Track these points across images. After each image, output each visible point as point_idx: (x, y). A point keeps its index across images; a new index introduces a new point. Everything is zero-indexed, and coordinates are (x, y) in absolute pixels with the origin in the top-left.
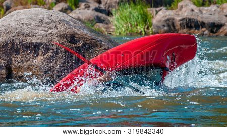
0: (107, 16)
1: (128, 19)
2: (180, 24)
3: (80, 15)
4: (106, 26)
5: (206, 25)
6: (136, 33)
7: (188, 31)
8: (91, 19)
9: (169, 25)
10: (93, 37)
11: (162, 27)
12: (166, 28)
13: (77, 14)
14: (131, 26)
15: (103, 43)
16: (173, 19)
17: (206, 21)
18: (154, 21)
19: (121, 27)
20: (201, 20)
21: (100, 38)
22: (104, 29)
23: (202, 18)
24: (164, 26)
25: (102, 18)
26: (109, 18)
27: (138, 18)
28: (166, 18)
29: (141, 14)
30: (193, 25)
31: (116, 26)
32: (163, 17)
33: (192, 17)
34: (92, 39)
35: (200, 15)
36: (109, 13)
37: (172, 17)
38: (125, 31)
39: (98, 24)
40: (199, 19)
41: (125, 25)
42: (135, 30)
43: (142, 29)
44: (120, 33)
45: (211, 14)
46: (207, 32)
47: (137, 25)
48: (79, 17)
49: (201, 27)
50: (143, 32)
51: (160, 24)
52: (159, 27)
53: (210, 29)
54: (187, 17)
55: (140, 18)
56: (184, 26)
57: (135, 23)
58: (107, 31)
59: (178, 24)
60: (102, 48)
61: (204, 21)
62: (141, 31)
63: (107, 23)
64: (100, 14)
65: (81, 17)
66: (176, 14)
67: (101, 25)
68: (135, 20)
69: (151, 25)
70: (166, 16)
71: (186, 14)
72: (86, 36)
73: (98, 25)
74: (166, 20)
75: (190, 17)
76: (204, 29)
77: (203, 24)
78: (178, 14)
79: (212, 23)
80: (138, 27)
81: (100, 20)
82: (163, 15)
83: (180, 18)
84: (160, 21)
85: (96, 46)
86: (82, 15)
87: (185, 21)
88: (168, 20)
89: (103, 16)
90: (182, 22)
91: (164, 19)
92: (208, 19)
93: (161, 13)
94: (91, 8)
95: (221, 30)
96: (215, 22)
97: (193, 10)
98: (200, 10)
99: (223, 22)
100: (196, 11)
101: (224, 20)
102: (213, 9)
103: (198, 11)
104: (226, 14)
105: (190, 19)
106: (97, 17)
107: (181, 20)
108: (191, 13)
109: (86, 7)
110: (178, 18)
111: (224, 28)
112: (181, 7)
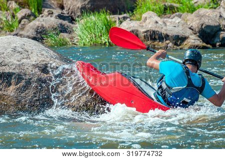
0: (71, 24)
1: (92, 30)
2: (144, 36)
3: (43, 23)
4: (70, 36)
5: (170, 37)
6: (100, 44)
7: (152, 44)
8: (55, 27)
13: (41, 21)
14: (95, 37)
16: (137, 31)
17: (170, 34)
19: (85, 37)
20: (165, 33)
22: (68, 40)
23: (166, 30)
25: (66, 26)
28: (130, 30)
29: (105, 25)
30: (157, 37)
31: (80, 37)
32: (128, 28)
33: (156, 29)
35: (165, 28)
36: (72, 20)
37: (136, 29)
38: (89, 42)
39: (62, 34)
40: (163, 31)
41: (89, 36)
42: (99, 40)
43: (106, 40)
44: (84, 44)
45: (175, 27)
46: (170, 44)
47: (101, 36)
48: (42, 25)
49: (165, 40)
50: (107, 44)
53: (174, 42)
54: (152, 29)
55: (104, 29)
56: (148, 38)
57: (100, 34)
58: (71, 41)
59: (142, 35)
61: (168, 34)
62: (106, 42)
64: (64, 22)
65: (45, 25)
66: (140, 26)
67: (65, 35)
68: (99, 30)
70: (130, 28)
71: (150, 26)
73: (62, 36)
75: (154, 29)
76: (167, 42)
77: (167, 37)
78: (143, 26)
79: (176, 35)
80: (102, 38)
81: (63, 29)
83: (144, 30)
86: (46, 22)
87: (149, 34)
88: (133, 31)
90: (146, 34)
92: (172, 32)
93: (125, 25)
94: (54, 15)
95: (185, 43)
96: (179, 35)
97: (157, 22)
98: (164, 23)
99: (187, 35)
100: (160, 23)
101: (188, 33)
102: (177, 22)
103: (162, 23)
104: (190, 26)
105: (154, 32)
106: (61, 24)
107: (145, 32)
108: (155, 25)
109: (49, 14)
110: (142, 30)
111: (188, 40)
112: (146, 19)
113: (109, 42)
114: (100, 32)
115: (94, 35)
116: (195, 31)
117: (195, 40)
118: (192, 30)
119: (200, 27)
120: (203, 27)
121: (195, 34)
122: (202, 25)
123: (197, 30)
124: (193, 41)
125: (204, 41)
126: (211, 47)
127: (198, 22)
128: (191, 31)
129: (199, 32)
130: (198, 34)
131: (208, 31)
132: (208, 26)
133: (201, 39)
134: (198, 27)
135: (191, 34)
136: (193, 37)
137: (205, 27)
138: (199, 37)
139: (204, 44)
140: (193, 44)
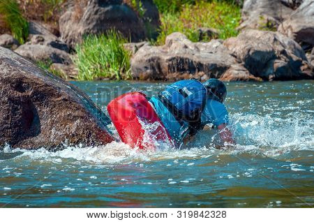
0: (68, 54)
1: (97, 59)
2: (169, 66)
3: (30, 52)
4: (66, 67)
5: (204, 67)
6: (108, 77)
7: (180, 76)
8: (46, 57)
9: (153, 68)
10: (48, 82)
11: (144, 69)
12: (149, 71)
13: (26, 50)
14: (101, 68)
15: (62, 91)
16: (159, 59)
17: (204, 62)
18: (133, 62)
19: (86, 68)
20: (197, 60)
22: (62, 72)
23: (198, 57)
24: (146, 68)
25: (61, 56)
26: (71, 56)
27: (111, 57)
28: (149, 57)
29: (114, 51)
30: (186, 67)
31: (80, 68)
32: (145, 56)
33: (185, 56)
34: (46, 85)
35: (197, 54)
36: (71, 50)
37: (157, 56)
38: (92, 75)
39: (55, 64)
40: (195, 59)
41: (92, 67)
42: (105, 73)
43: (116, 72)
44: (86, 79)
45: (211, 53)
46: (205, 77)
47: (109, 67)
48: (28, 55)
49: (197, 70)
50: (118, 77)
51: (141, 66)
52: (139, 69)
53: (210, 73)
54: (179, 56)
55: (113, 57)
56: (174, 69)
57: (107, 64)
58: (67, 74)
59: (165, 65)
60: (60, 99)
61: (202, 63)
62: (116, 75)
63: (68, 64)
64: (58, 51)
65: (32, 55)
66: (162, 52)
67: (59, 66)
68: (106, 59)
69: (129, 66)
70: (149, 55)
71: (176, 52)
72: (38, 82)
73: (55, 67)
74: (149, 61)
75: (182, 56)
76: (201, 73)
77: (200, 67)
78: (166, 52)
79: (212, 65)
80: (111, 69)
81: (57, 59)
82: (145, 53)
83: (168, 58)
84: (141, 61)
85: (53, 95)
86: (33, 51)
87: (175, 62)
88: (153, 59)
89: (62, 53)
90: (171, 63)
91: (146, 59)
92: (206, 60)
93: (143, 50)
94: (46, 43)
95: (225, 75)
96: (218, 61)
97: (186, 47)
98: (196, 47)
99: (227, 64)
100: (190, 47)
101: (230, 61)
102: (215, 46)
103: (193, 48)
104: (232, 53)
105: (182, 60)
106: (55, 54)
107: (170, 60)
108: (184, 51)
109: (39, 41)
110: (166, 58)
111: (230, 71)
112: (171, 42)
113: (119, 75)
114: (108, 60)
115: (99, 65)
116: (240, 59)
117: (239, 70)
118: (236, 57)
119: (246, 53)
120: (251, 53)
121: (239, 63)
122: (249, 51)
123: (242, 57)
124: (236, 72)
125: (251, 73)
126: (261, 80)
127: (243, 46)
128: (234, 58)
129: (245, 60)
130: (243, 63)
131: (258, 58)
132: (257, 52)
133: (248, 69)
134: (243, 53)
135: (234, 63)
136: (236, 66)
137: (253, 53)
138: (245, 66)
139: (252, 77)
140: (237, 76)
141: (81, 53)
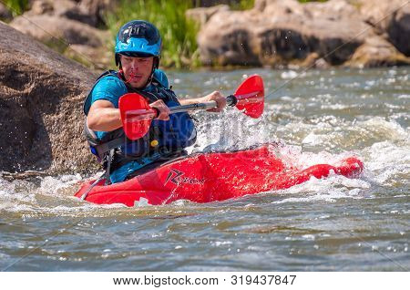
0: (95, 30)
2: (262, 44)
3: (31, 29)
4: (91, 51)
5: (321, 44)
9: (235, 48)
10: (59, 71)
11: (220, 51)
12: (229, 54)
13: (25, 25)
15: (82, 85)
16: (246, 33)
17: (321, 35)
18: (202, 39)
20: (309, 33)
21: (76, 74)
23: (311, 27)
24: (225, 49)
25: (83, 34)
26: (99, 34)
28: (230, 30)
29: (170, 22)
32: (223, 27)
33: (289, 27)
34: (56, 76)
35: (308, 22)
36: (99, 23)
37: (242, 27)
39: (74, 47)
40: (306, 30)
43: (175, 58)
45: (332, 19)
46: (321, 62)
48: (29, 32)
49: (308, 49)
50: (177, 65)
51: (217, 45)
52: (212, 52)
54: (278, 26)
55: (169, 33)
58: (93, 62)
59: (256, 43)
60: (79, 97)
61: (317, 36)
62: (174, 62)
63: (94, 46)
64: (78, 26)
65: (34, 33)
66: (251, 21)
67: (79, 49)
69: (195, 46)
70: (228, 26)
71: (273, 21)
72: (42, 70)
73: (73, 50)
74: (230, 36)
75: (282, 28)
76: (314, 55)
77: (312, 44)
78: (257, 21)
79: (335, 39)
81: (77, 38)
82: (222, 24)
83: (261, 30)
84: (216, 37)
85: (68, 92)
86: (36, 27)
87: (271, 38)
88: (235, 34)
89: (85, 29)
90: (265, 38)
91: (224, 32)
92: (324, 31)
93: (218, 20)
94: (57, 13)
95: (357, 54)
96: (342, 36)
97: (289, 11)
98: (306, 12)
99: (360, 37)
100: (297, 12)
101: (362, 32)
102: (337, 8)
103: (302, 13)
104: (366, 18)
105: (284, 32)
107: (264, 34)
108: (286, 17)
109: (45, 10)
110: (256, 30)
111: (363, 49)
112: (264, 3)
113: (180, 62)
116: (380, 28)
117: (379, 47)
118: (373, 25)
119: (390, 18)
120: (398, 18)
121: (379, 34)
122: (395, 14)
123: (383, 25)
124: (374, 50)
125: (399, 50)
127: (384, 7)
128: (369, 27)
129: (388, 29)
130: (386, 35)
132: (408, 17)
133: (394, 45)
134: (386, 18)
135: (370, 36)
136: (375, 41)
137: (401, 19)
138: (389, 40)
139: (401, 57)
140: (376, 58)
141: (115, 27)
